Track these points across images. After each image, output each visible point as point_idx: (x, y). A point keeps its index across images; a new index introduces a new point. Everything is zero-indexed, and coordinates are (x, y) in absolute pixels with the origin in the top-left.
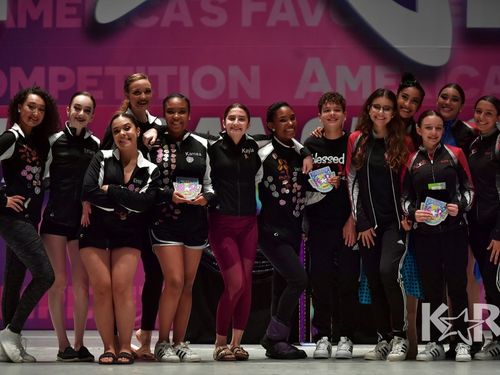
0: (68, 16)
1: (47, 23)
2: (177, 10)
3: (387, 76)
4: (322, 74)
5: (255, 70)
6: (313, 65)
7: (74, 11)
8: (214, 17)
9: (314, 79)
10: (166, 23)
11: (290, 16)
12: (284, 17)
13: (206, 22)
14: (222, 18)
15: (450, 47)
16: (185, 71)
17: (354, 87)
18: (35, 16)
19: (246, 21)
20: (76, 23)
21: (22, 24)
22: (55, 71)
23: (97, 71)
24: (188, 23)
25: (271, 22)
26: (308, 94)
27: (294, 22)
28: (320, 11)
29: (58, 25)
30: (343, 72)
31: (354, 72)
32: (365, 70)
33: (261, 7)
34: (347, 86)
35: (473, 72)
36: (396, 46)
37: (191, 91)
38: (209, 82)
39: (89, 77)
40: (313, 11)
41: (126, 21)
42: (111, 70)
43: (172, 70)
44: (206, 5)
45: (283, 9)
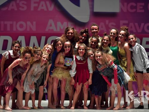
2: (13, 6)
3: (71, 25)
4: (53, 24)
5: (34, 23)
6: (51, 22)
8: (23, 8)
9: (51, 25)
10: (9, 9)
11: (44, 8)
12: (43, 8)
13: (21, 9)
14: (25, 8)
15: (89, 17)
16: (15, 23)
17: (62, 28)
19: (32, 9)
24: (16, 9)
25: (39, 9)
26: (49, 30)
27: (46, 10)
28: (53, 6)
30: (59, 24)
31: (62, 23)
32: (65, 23)
33: (36, 5)
34: (60, 28)
36: (74, 17)
37: (17, 29)
38: (21, 26)
40: (51, 6)
43: (11, 23)
44: (21, 5)
45: (42, 6)
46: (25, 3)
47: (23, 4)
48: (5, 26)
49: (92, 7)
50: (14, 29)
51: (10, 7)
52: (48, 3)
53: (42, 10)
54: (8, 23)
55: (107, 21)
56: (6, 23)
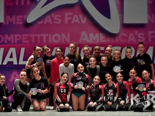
0: (19, 21)
1: (14, 23)
2: (48, 19)
3: (103, 36)
4: (86, 36)
5: (69, 35)
6: (84, 33)
7: (21, 20)
8: (57, 21)
9: (84, 37)
10: (45, 23)
12: (76, 21)
13: (55, 22)
14: (60, 21)
15: (119, 28)
16: (50, 35)
17: (94, 39)
18: (11, 21)
19: (66, 22)
20: (22, 23)
21: (8, 23)
22: (16, 35)
23: (27, 35)
24: (51, 23)
25: (73, 22)
26: (82, 41)
27: (79, 22)
28: (85, 19)
29: (17, 23)
30: (91, 35)
31: (94, 35)
32: (97, 35)
33: (70, 18)
35: (125, 35)
36: (105, 28)
37: (52, 41)
38: (56, 38)
39: (25, 37)
40: (83, 19)
41: (35, 22)
42: (31, 35)
43: (47, 35)
44: (56, 18)
45: (76, 19)
46: (60, 16)
47: (58, 17)
48: (42, 38)
49: (122, 19)
50: (50, 41)
51: (46, 21)
52: (81, 16)
53: (76, 23)
54: (44, 36)
55: (136, 32)
56: (42, 35)
